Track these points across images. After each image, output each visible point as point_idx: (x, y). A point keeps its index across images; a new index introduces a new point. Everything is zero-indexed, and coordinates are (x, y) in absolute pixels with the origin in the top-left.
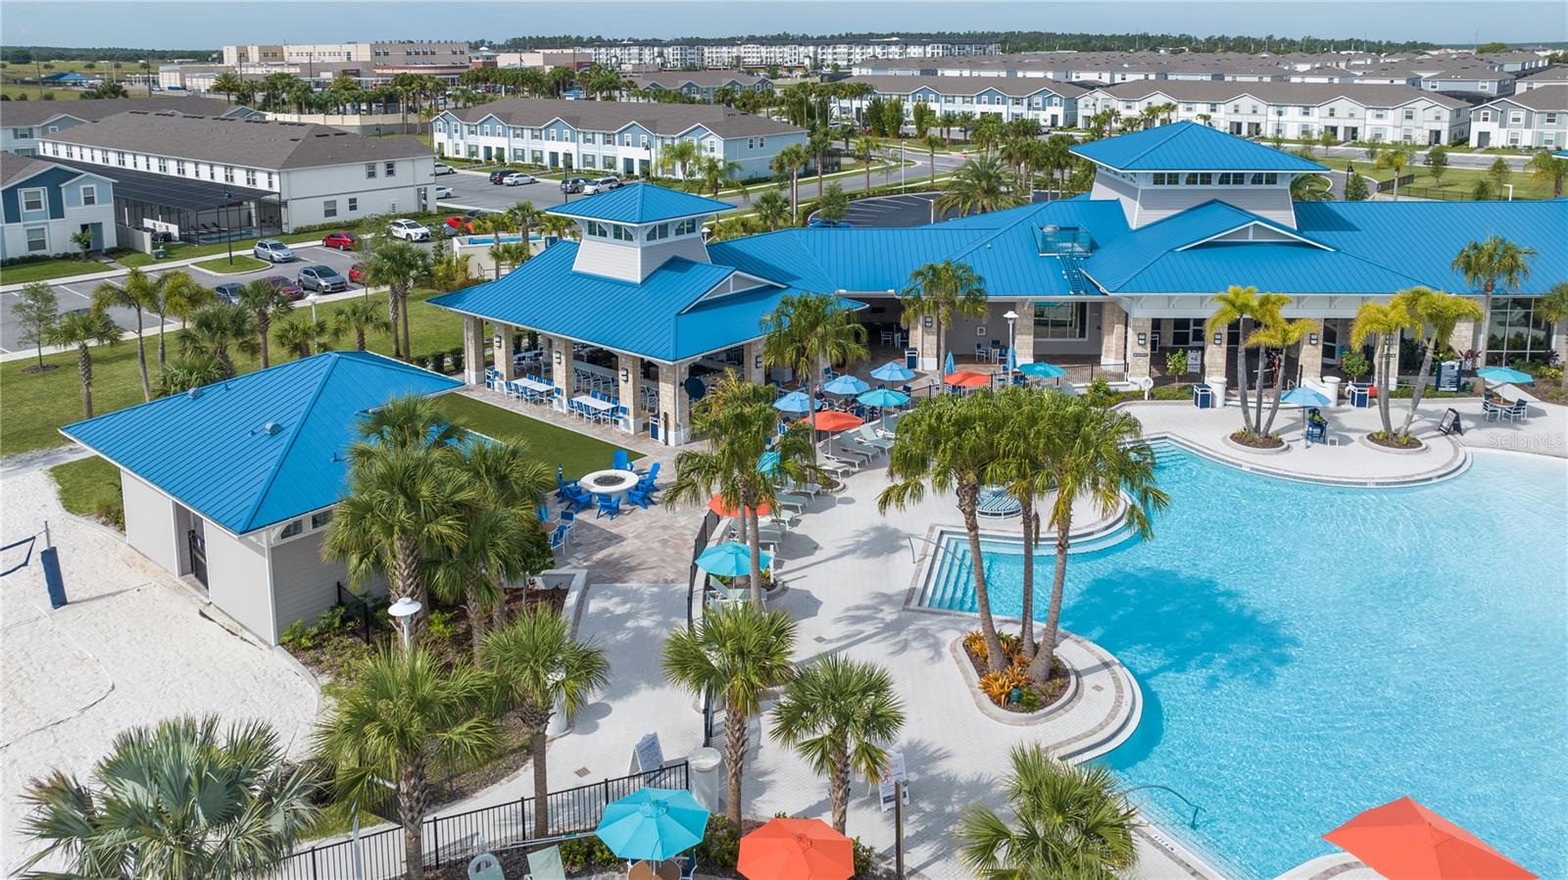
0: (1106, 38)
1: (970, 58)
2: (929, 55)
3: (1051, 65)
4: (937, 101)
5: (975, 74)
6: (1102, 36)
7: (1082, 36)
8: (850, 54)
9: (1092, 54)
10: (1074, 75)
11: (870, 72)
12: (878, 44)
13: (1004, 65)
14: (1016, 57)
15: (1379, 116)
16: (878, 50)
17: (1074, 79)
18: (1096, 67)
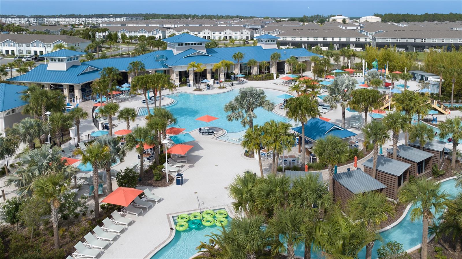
0: (174, 15)
1: (136, 21)
2: (122, 20)
3: (158, 23)
4: (127, 33)
5: (137, 25)
6: (173, 15)
7: (168, 15)
8: (97, 20)
9: (170, 20)
10: (165, 25)
11: (106, 25)
12: (106, 17)
13: (145, 23)
14: (148, 21)
15: (236, 34)
16: (106, 19)
17: (165, 27)
18: (170, 23)
